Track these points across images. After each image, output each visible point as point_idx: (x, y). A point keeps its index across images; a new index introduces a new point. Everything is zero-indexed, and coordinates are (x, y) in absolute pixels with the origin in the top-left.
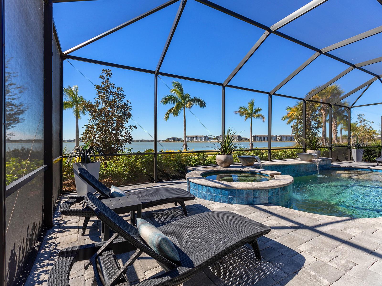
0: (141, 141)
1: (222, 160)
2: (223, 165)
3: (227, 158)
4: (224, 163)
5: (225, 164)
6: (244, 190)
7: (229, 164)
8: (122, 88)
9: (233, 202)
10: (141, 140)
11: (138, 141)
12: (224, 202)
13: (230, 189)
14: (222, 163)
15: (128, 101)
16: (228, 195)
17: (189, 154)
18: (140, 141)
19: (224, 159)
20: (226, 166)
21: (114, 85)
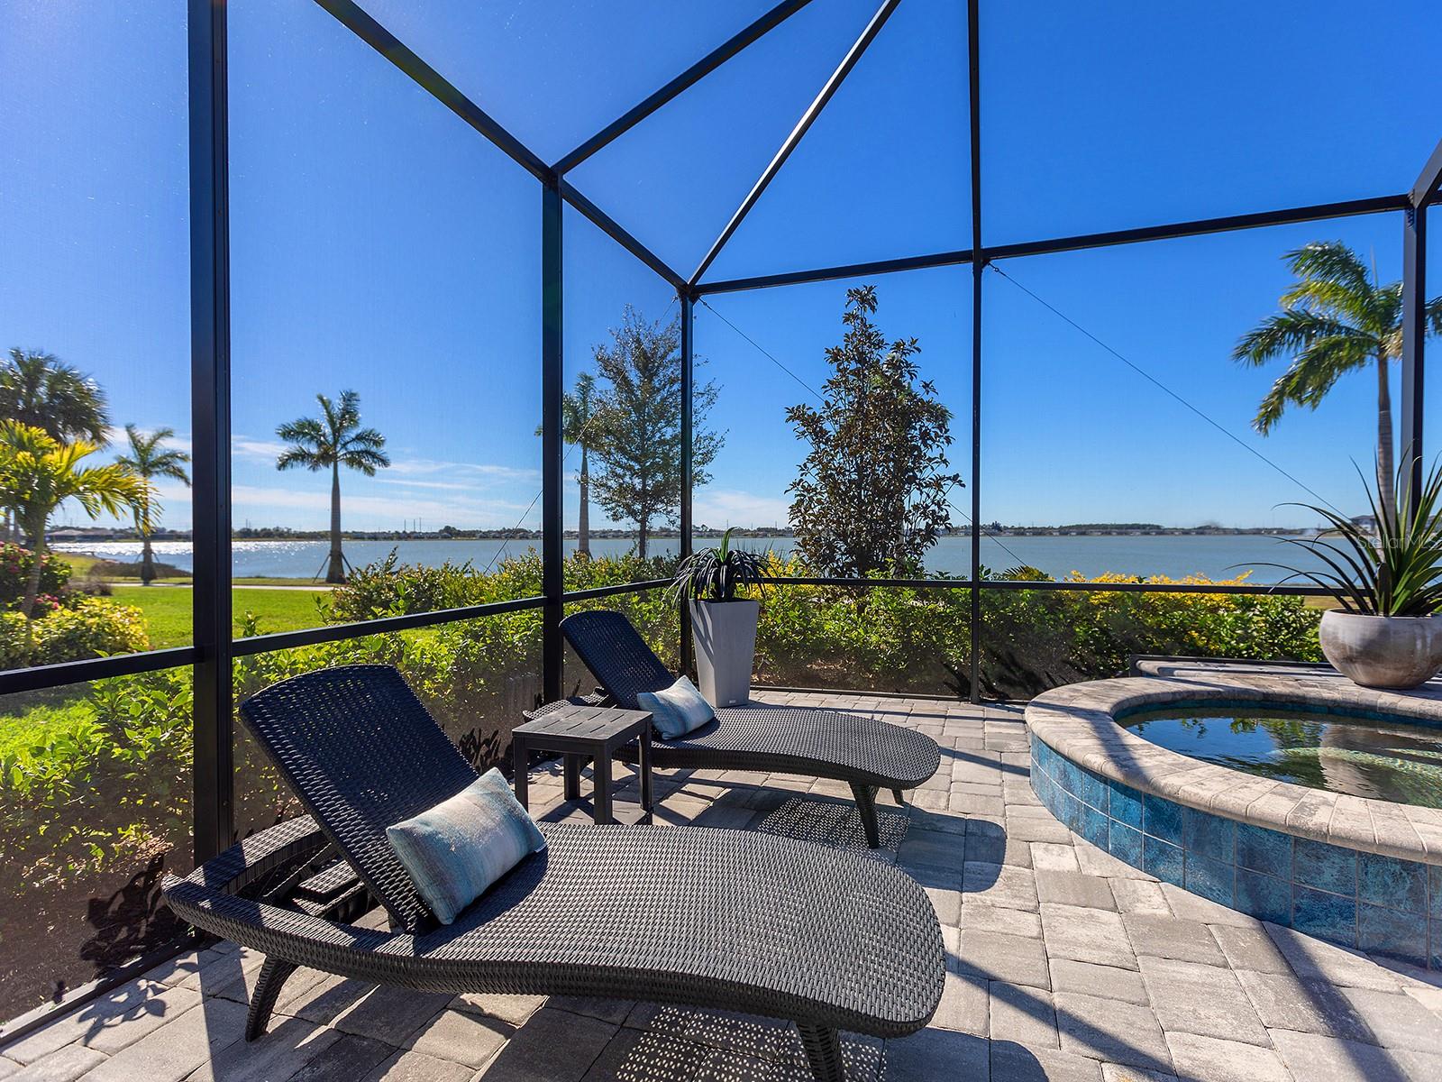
0: (1201, 531)
1: (1347, 641)
2: (1360, 672)
3: (1384, 632)
4: (1364, 663)
5: (1371, 670)
6: (1228, 820)
7: (1401, 673)
8: (913, 342)
9: (1161, 868)
10: (1200, 528)
11: (1186, 532)
12: (1121, 854)
13: (1149, 797)
14: (1349, 659)
15: (926, 386)
16: (1141, 822)
17: (1212, 595)
18: (1197, 533)
19: (1359, 636)
20: (1384, 681)
21: (881, 338)
